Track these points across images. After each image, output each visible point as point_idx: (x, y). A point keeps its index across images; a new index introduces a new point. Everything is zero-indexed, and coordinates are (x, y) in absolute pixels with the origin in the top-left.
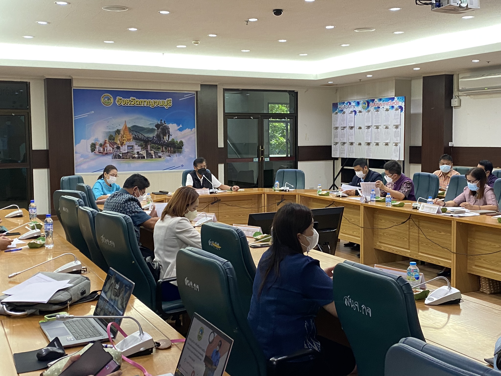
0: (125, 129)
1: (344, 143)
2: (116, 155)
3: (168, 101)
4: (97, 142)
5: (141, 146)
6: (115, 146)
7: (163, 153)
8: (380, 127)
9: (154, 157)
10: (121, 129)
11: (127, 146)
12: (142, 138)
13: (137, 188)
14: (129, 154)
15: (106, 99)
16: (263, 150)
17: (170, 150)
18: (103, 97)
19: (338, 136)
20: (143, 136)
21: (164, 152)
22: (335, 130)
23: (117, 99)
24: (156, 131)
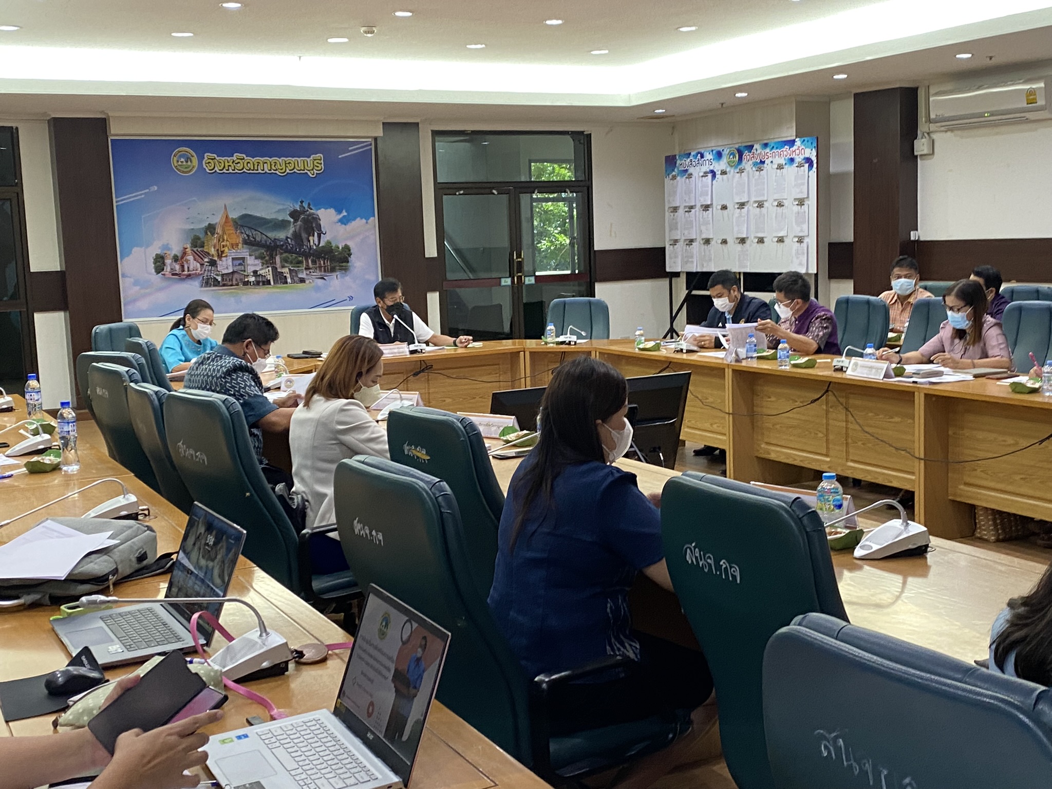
0: (226, 222)
1: (692, 241)
2: (208, 279)
3: (315, 160)
4: (168, 252)
5: (261, 257)
6: (206, 260)
7: (308, 272)
8: (766, 204)
9: (289, 280)
10: (216, 224)
11: (231, 260)
12: (263, 242)
13: (250, 342)
14: (236, 276)
15: (182, 160)
16: (520, 260)
17: (322, 265)
18: (174, 156)
19: (679, 227)
20: (265, 237)
21: (311, 271)
22: (672, 214)
23: (206, 158)
24: (292, 226)
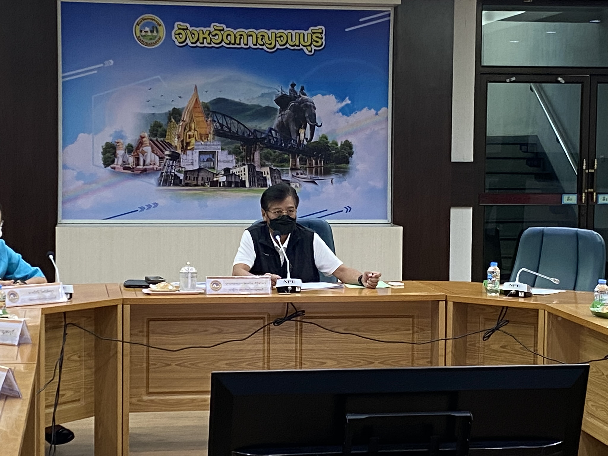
0: (195, 107)
2: (168, 176)
3: (314, 33)
5: (235, 152)
6: (167, 153)
7: (295, 174)
9: (269, 183)
10: (183, 109)
11: (198, 154)
12: (240, 133)
14: (202, 174)
15: (147, 29)
16: (593, 171)
17: (314, 165)
18: (138, 24)
20: (242, 127)
21: (299, 172)
23: (176, 28)
24: (278, 114)
